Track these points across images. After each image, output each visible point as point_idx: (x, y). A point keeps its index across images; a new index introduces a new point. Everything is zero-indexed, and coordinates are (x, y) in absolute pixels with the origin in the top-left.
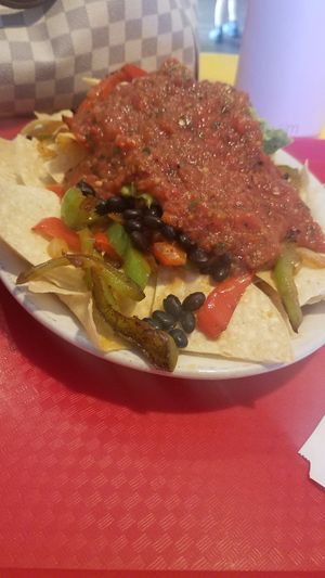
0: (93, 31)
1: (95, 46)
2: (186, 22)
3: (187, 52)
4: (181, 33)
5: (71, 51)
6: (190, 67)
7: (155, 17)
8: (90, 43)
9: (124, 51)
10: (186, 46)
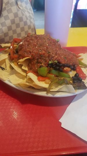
0: (8, 27)
1: (9, 30)
2: (31, 22)
3: (32, 29)
4: (30, 25)
5: (3, 32)
6: (34, 33)
7: (23, 22)
8: (7, 30)
9: (16, 31)
10: (32, 28)
